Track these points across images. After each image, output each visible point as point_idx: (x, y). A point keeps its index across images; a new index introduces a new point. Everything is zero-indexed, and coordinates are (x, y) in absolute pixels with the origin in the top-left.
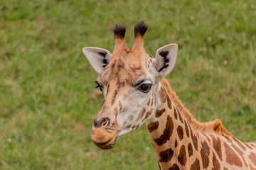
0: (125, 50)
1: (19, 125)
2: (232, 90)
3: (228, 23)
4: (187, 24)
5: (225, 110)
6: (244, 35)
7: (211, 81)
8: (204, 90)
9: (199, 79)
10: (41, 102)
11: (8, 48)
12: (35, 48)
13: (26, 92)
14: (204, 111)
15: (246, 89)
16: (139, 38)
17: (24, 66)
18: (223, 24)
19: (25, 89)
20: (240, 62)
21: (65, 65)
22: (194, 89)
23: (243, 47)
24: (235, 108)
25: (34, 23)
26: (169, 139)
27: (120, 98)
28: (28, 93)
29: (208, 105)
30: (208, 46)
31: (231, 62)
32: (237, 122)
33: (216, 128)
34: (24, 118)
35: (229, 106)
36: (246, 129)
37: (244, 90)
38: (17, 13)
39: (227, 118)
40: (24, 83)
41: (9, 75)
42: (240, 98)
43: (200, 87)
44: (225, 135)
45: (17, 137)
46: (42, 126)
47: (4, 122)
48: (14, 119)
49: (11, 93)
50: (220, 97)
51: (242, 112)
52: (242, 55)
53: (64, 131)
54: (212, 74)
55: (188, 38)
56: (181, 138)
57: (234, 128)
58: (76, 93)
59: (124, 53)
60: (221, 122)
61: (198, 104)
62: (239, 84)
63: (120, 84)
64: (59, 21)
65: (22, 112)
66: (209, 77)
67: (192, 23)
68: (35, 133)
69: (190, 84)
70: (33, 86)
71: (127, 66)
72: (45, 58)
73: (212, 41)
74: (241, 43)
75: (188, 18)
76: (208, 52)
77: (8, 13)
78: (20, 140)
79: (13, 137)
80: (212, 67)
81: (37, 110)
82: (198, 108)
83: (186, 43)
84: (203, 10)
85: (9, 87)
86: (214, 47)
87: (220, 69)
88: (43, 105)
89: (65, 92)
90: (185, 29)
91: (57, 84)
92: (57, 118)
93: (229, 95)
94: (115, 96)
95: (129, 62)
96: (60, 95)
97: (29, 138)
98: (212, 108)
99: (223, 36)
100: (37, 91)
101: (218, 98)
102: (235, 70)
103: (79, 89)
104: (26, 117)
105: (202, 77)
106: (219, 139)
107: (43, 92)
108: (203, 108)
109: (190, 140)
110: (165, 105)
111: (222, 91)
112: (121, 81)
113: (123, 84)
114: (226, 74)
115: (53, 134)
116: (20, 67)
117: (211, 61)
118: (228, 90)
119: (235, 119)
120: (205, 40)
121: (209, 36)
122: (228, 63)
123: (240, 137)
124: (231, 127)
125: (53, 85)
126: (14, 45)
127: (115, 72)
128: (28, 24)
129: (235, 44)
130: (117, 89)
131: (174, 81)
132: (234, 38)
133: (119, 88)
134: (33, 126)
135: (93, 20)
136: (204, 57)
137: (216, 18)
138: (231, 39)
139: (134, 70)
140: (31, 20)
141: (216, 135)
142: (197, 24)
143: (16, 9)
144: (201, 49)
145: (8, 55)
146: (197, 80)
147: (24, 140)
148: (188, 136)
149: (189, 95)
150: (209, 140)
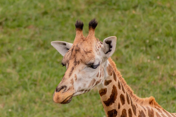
0: (82, 39)
1: (16, 100)
2: (163, 76)
3: (160, 31)
4: (132, 31)
5: (158, 90)
6: (171, 38)
7: (149, 70)
8: (143, 77)
9: (140, 69)
10: (32, 84)
11: (9, 47)
12: (27, 47)
13: (21, 77)
14: (144, 91)
15: (172, 76)
16: (92, 31)
17: (20, 59)
18: (157, 31)
19: (20, 75)
20: (168, 57)
21: (48, 59)
22: (137, 75)
23: (171, 47)
24: (165, 89)
25: (27, 30)
26: (114, 102)
27: (75, 72)
28: (23, 78)
29: (146, 87)
30: (146, 46)
31: (162, 58)
32: (166, 99)
33: (151, 102)
34: (19, 95)
35: (161, 87)
36: (172, 103)
37: (171, 76)
38: (16, 23)
39: (160, 96)
40: (20, 71)
41: (9, 65)
42: (168, 82)
43: (141, 75)
44: (157, 107)
45: (15, 108)
46: (32, 101)
47: (6, 98)
48: (13, 96)
49: (11, 78)
50: (155, 81)
51: (170, 92)
52: (169, 52)
53: (47, 104)
54: (149, 66)
55: (133, 40)
56: (123, 103)
57: (165, 103)
58: (56, 78)
59: (82, 41)
60: (154, 98)
61: (139, 86)
62: (168, 72)
63: (77, 63)
64: (44, 29)
65: (18, 91)
66: (147, 67)
67: (136, 30)
68: (27, 105)
69: (134, 72)
70: (26, 73)
71: (82, 50)
72: (34, 54)
73: (149, 42)
74: (169, 44)
75: (133, 27)
76: (146, 50)
77: (9, 23)
78: (17, 110)
79: (12, 108)
80: (149, 61)
81: (29, 89)
82: (140, 89)
83: (131, 44)
84: (143, 21)
85: (9, 74)
86: (150, 46)
87: (154, 62)
88: (33, 86)
89: (48, 77)
90: (131, 34)
91: (43, 72)
92: (42, 95)
93: (161, 80)
94: (72, 71)
95: (84, 47)
96: (44, 79)
97: (23, 109)
98: (149, 89)
99: (157, 39)
100: (29, 76)
101: (153, 82)
102: (165, 63)
103: (57, 76)
104: (21, 94)
105: (142, 67)
106: (152, 110)
107: (33, 77)
108: (143, 89)
109: (130, 106)
110: (112, 78)
111: (156, 77)
112: (77, 61)
113: (79, 62)
114: (158, 66)
115: (39, 106)
116: (17, 60)
117: (149, 57)
118: (160, 77)
119: (165, 97)
120: (145, 42)
121: (147, 39)
122: (160, 58)
123: (168, 109)
124: (162, 102)
125: (40, 72)
126: (13, 45)
127: (73, 54)
128: (23, 30)
129: (165, 45)
130: (74, 66)
131: (123, 70)
132: (164, 41)
133: (75, 65)
134: (26, 101)
135: (67, 27)
136: (144, 53)
137: (152, 26)
138: (162, 41)
139: (86, 53)
140: (25, 28)
141: (150, 107)
142: (139, 31)
143: (14, 20)
144: (142, 48)
145: (9, 52)
146: (139, 70)
147: (19, 110)
148: (129, 103)
149: (134, 80)
150: (145, 110)
